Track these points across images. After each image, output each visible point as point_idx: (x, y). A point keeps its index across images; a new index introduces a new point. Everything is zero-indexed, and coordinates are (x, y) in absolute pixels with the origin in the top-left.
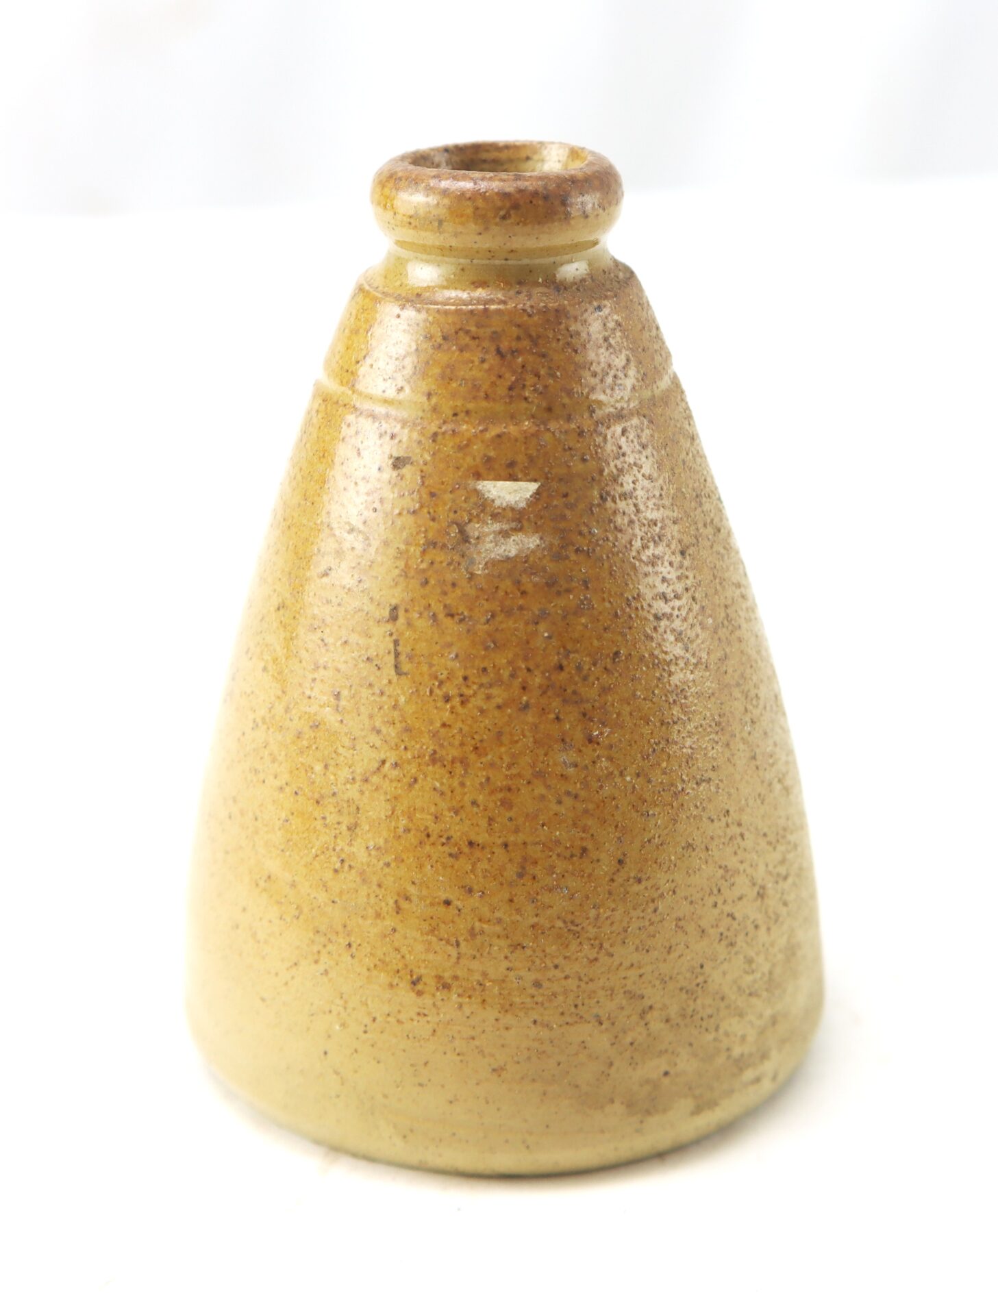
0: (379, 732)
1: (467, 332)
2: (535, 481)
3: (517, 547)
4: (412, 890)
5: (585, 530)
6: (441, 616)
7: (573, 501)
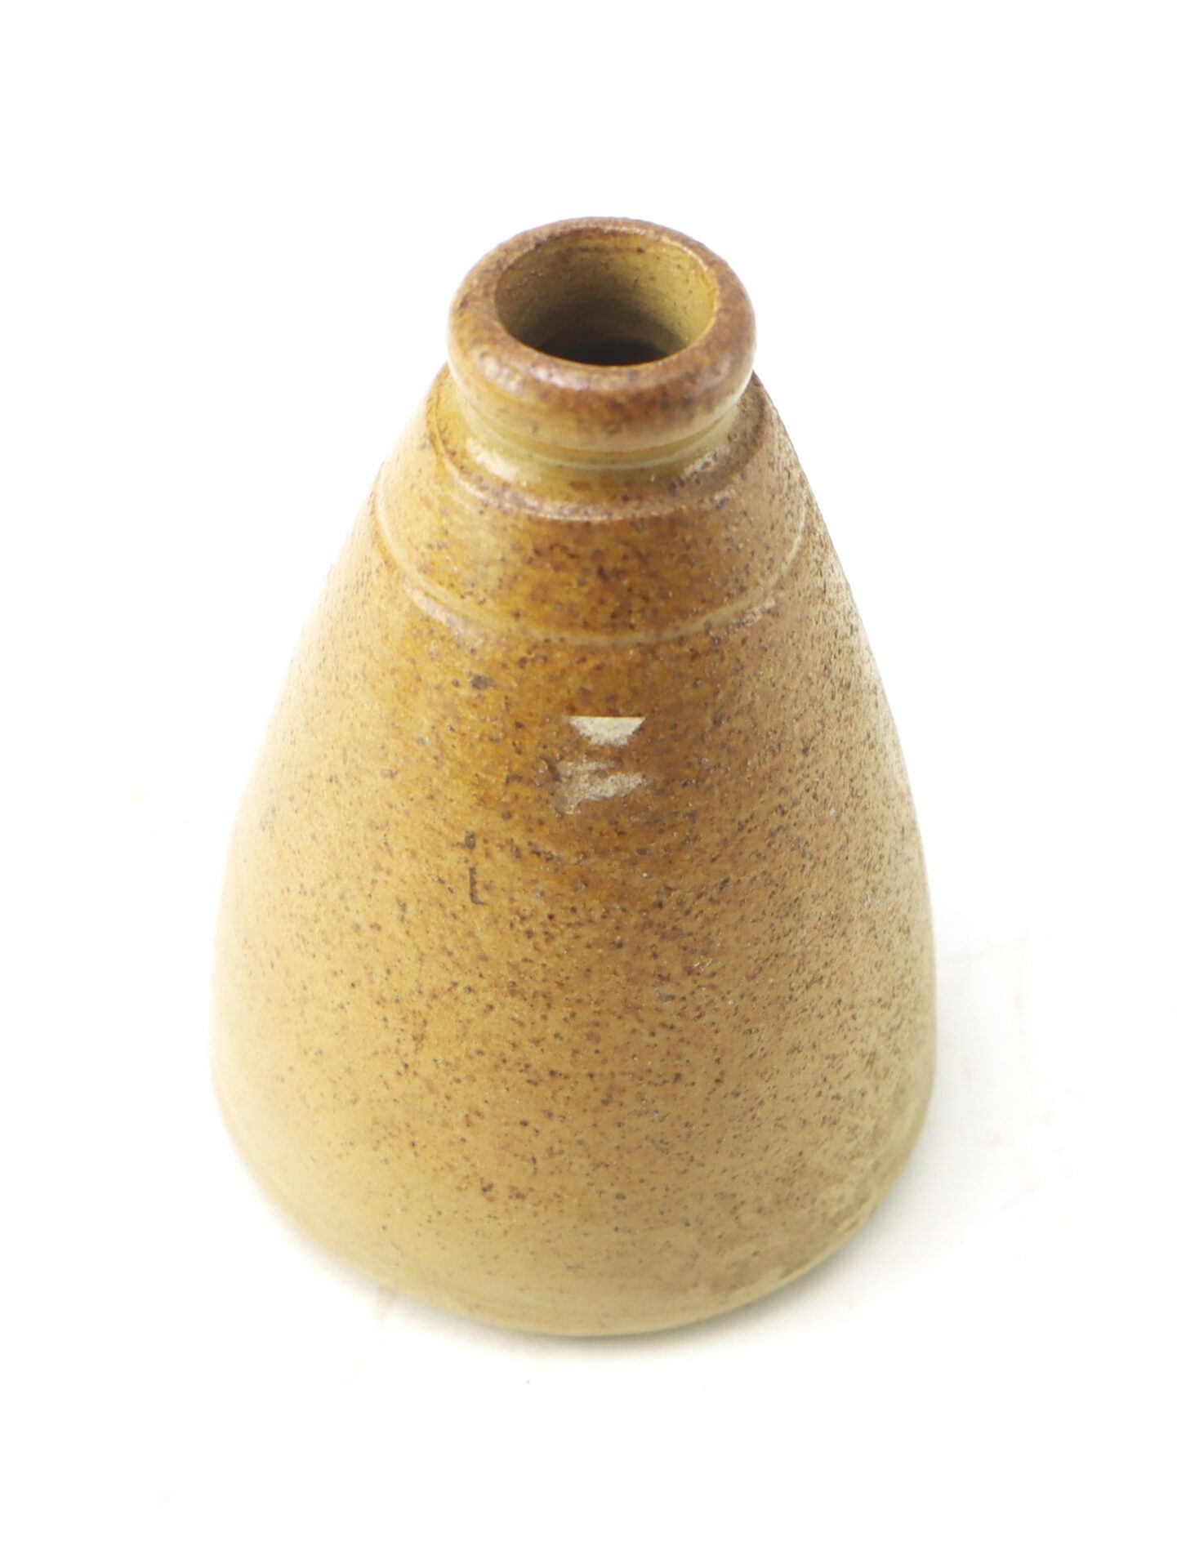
0: (450, 954)
1: (564, 549)
2: (639, 715)
3: (616, 787)
4: (484, 1108)
5: (695, 760)
6: (525, 853)
7: (681, 732)
